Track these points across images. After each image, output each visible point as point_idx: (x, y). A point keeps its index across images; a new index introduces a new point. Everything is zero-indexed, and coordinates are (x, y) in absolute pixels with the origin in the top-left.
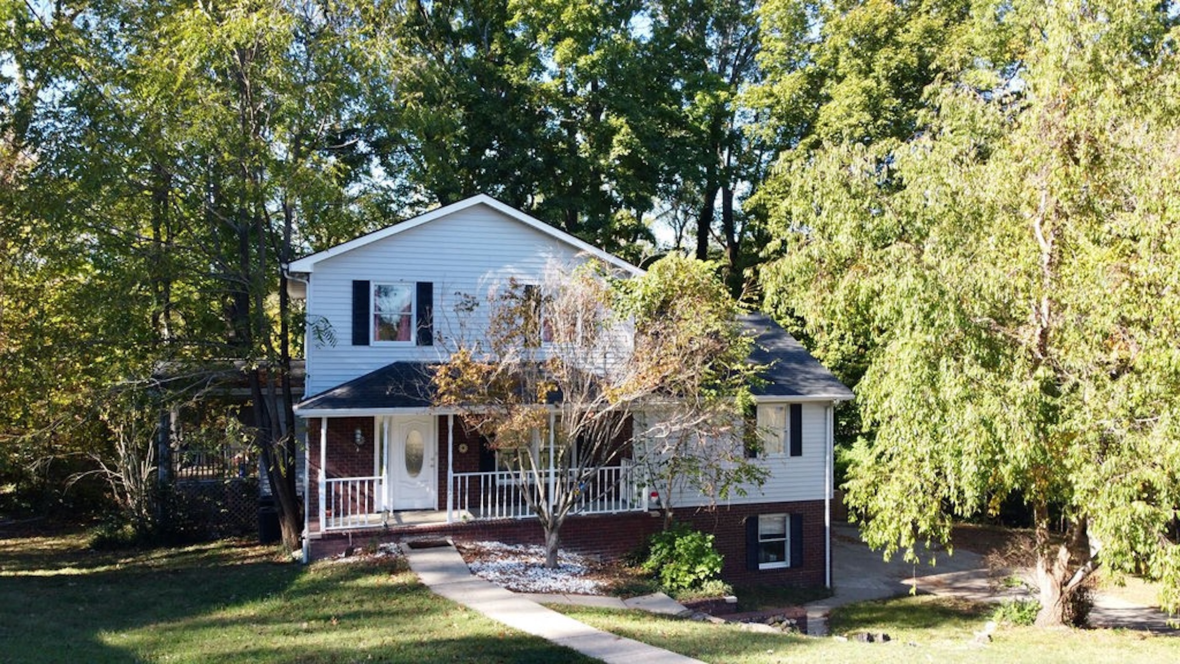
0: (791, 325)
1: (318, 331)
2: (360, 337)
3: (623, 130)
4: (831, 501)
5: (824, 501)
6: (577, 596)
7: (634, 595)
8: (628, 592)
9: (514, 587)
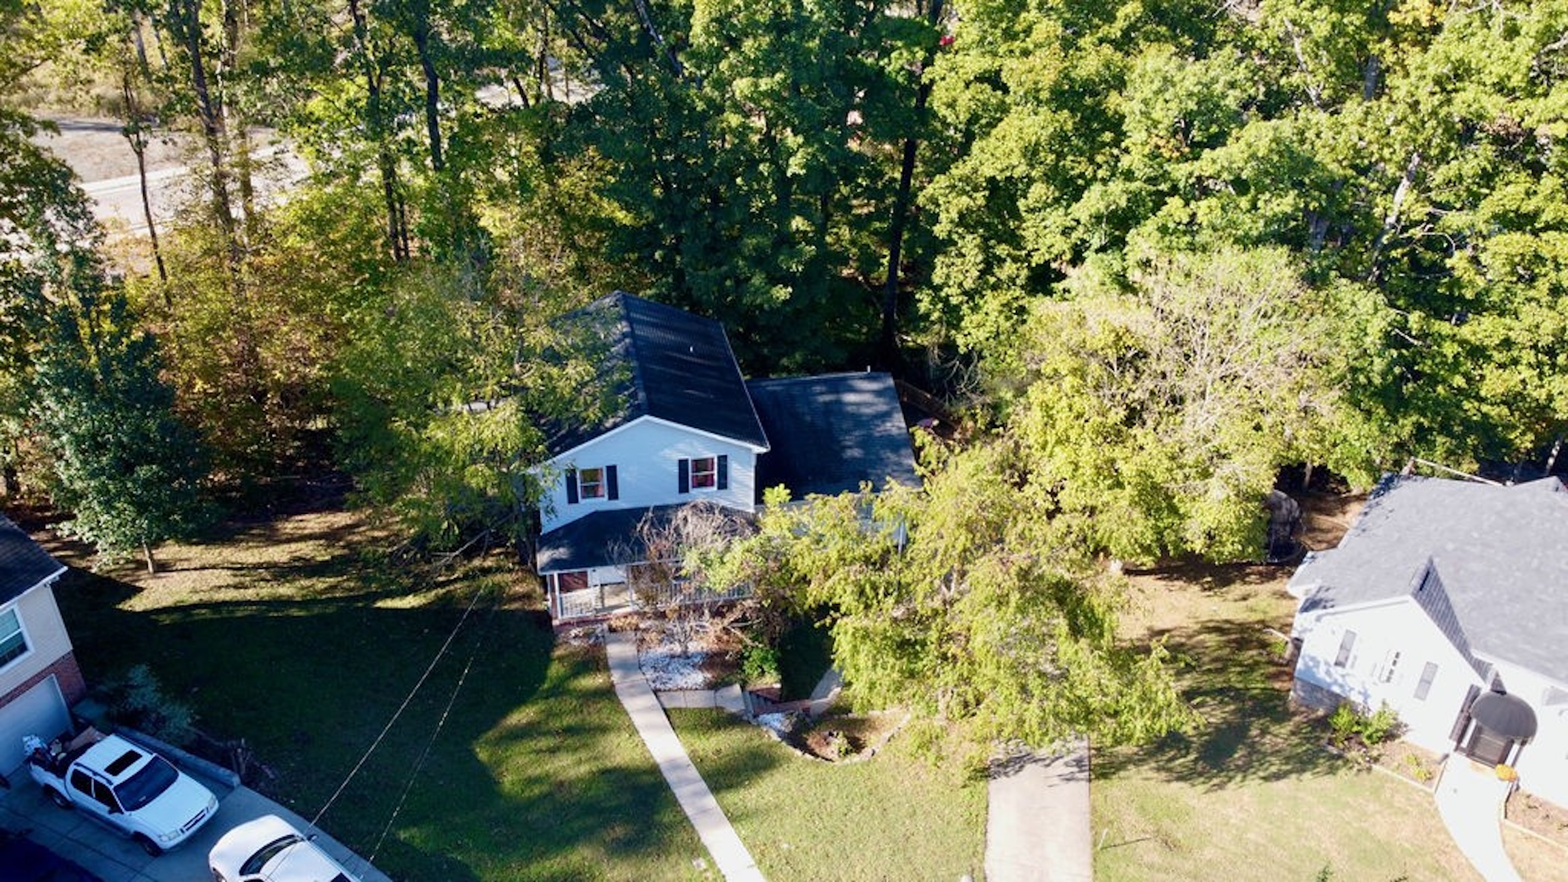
2: (573, 499)
6: (691, 692)
7: (723, 687)
8: (720, 684)
9: (658, 686)
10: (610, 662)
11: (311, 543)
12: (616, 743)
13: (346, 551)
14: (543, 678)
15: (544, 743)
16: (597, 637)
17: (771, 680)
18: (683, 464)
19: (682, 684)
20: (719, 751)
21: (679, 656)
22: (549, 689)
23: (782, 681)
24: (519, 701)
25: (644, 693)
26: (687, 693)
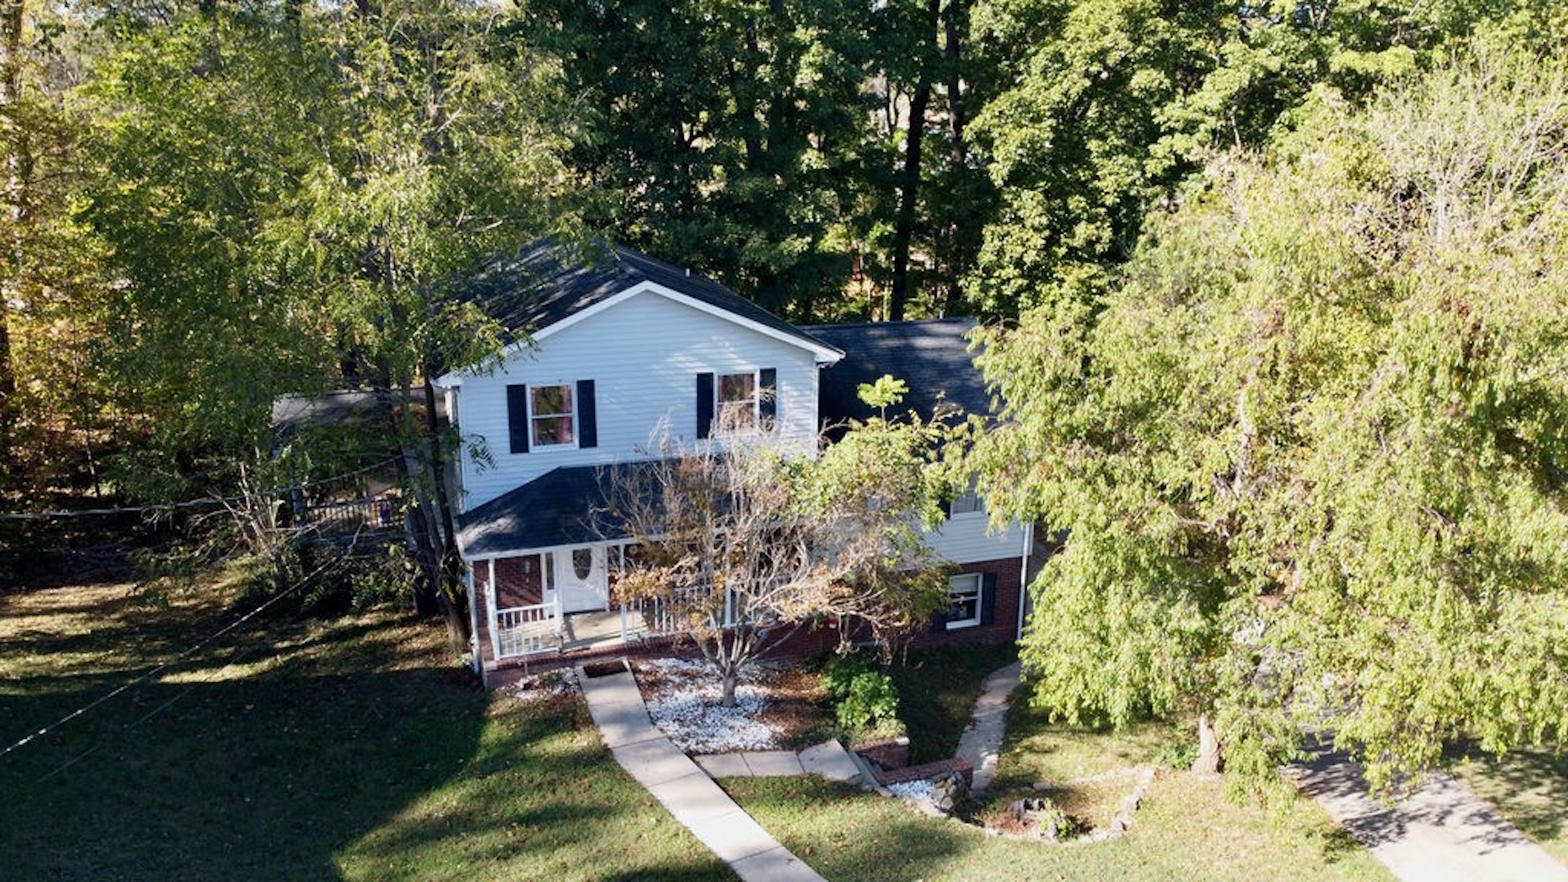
0: (1015, 277)
1: (475, 454)
2: (519, 444)
3: (813, 49)
4: (1029, 557)
5: (1021, 558)
6: (754, 754)
7: (810, 745)
8: (803, 741)
9: (693, 747)
10: (596, 715)
11: (62, 616)
12: (633, 834)
13: (122, 624)
14: (474, 748)
15: (483, 841)
16: (566, 685)
17: (890, 731)
18: (704, 381)
19: (734, 741)
20: (840, 837)
21: (721, 704)
22: (485, 761)
23: (909, 733)
24: (430, 784)
25: (669, 754)
26: (746, 755)
